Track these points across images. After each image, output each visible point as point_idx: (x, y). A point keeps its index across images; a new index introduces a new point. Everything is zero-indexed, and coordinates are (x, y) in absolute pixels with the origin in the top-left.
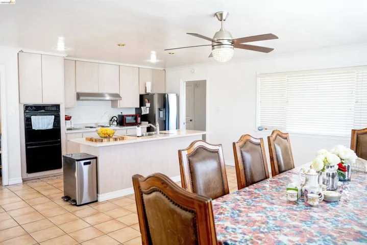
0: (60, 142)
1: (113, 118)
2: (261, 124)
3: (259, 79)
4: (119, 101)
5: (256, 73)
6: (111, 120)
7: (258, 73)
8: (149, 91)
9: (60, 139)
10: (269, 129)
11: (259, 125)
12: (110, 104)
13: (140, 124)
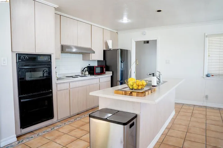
0: (52, 92)
1: (84, 69)
2: (208, 72)
3: (207, 39)
4: (91, 54)
5: (205, 34)
6: (83, 71)
7: (206, 34)
8: (111, 47)
9: (52, 90)
10: (215, 76)
11: (206, 73)
12: (82, 57)
13: (105, 73)
